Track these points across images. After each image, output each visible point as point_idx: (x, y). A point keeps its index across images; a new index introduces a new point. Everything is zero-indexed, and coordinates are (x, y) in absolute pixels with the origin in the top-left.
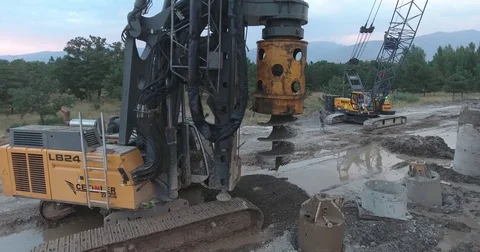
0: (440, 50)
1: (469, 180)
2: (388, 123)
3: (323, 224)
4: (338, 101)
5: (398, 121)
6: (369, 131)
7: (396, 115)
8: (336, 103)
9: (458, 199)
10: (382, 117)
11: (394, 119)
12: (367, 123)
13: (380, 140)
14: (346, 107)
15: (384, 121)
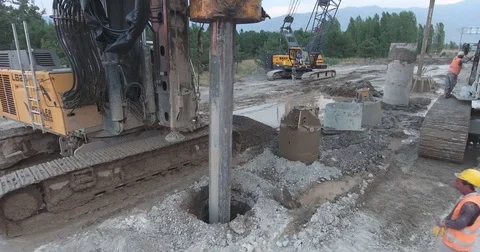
0: (352, 19)
1: (397, 108)
2: (322, 76)
3: (305, 130)
4: (276, 59)
5: (329, 75)
6: (307, 82)
7: (327, 69)
8: (275, 61)
9: (392, 119)
10: (316, 70)
11: (326, 72)
12: (305, 76)
13: (318, 88)
14: (285, 63)
15: (318, 74)
